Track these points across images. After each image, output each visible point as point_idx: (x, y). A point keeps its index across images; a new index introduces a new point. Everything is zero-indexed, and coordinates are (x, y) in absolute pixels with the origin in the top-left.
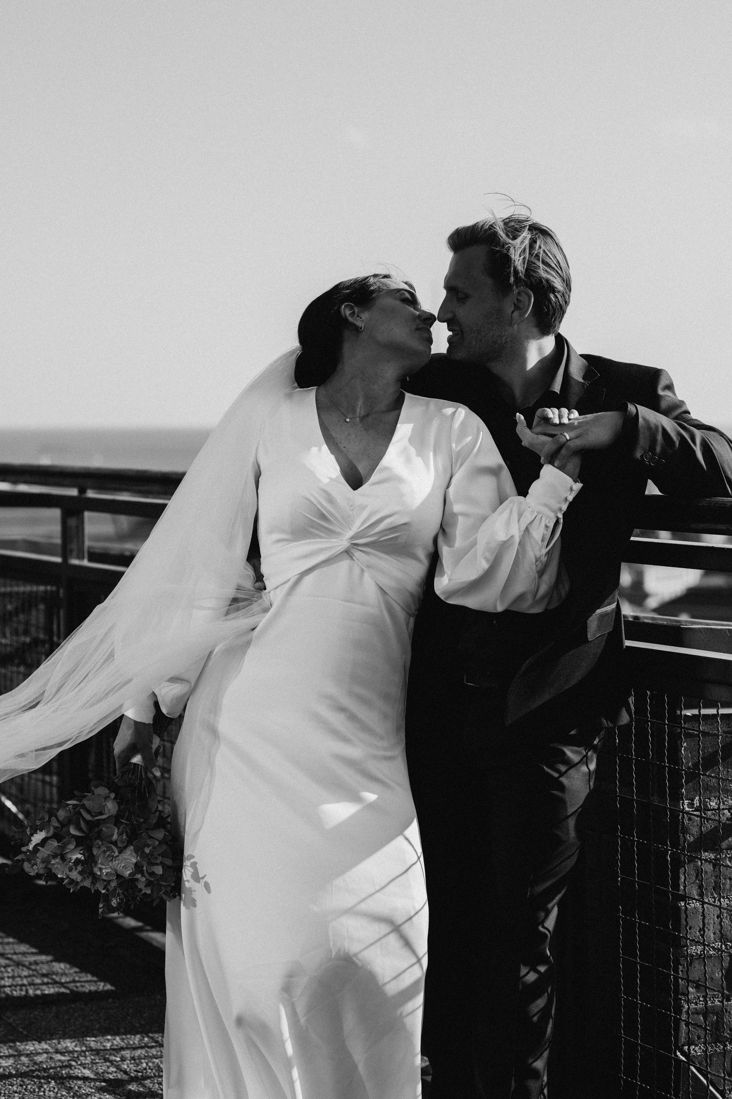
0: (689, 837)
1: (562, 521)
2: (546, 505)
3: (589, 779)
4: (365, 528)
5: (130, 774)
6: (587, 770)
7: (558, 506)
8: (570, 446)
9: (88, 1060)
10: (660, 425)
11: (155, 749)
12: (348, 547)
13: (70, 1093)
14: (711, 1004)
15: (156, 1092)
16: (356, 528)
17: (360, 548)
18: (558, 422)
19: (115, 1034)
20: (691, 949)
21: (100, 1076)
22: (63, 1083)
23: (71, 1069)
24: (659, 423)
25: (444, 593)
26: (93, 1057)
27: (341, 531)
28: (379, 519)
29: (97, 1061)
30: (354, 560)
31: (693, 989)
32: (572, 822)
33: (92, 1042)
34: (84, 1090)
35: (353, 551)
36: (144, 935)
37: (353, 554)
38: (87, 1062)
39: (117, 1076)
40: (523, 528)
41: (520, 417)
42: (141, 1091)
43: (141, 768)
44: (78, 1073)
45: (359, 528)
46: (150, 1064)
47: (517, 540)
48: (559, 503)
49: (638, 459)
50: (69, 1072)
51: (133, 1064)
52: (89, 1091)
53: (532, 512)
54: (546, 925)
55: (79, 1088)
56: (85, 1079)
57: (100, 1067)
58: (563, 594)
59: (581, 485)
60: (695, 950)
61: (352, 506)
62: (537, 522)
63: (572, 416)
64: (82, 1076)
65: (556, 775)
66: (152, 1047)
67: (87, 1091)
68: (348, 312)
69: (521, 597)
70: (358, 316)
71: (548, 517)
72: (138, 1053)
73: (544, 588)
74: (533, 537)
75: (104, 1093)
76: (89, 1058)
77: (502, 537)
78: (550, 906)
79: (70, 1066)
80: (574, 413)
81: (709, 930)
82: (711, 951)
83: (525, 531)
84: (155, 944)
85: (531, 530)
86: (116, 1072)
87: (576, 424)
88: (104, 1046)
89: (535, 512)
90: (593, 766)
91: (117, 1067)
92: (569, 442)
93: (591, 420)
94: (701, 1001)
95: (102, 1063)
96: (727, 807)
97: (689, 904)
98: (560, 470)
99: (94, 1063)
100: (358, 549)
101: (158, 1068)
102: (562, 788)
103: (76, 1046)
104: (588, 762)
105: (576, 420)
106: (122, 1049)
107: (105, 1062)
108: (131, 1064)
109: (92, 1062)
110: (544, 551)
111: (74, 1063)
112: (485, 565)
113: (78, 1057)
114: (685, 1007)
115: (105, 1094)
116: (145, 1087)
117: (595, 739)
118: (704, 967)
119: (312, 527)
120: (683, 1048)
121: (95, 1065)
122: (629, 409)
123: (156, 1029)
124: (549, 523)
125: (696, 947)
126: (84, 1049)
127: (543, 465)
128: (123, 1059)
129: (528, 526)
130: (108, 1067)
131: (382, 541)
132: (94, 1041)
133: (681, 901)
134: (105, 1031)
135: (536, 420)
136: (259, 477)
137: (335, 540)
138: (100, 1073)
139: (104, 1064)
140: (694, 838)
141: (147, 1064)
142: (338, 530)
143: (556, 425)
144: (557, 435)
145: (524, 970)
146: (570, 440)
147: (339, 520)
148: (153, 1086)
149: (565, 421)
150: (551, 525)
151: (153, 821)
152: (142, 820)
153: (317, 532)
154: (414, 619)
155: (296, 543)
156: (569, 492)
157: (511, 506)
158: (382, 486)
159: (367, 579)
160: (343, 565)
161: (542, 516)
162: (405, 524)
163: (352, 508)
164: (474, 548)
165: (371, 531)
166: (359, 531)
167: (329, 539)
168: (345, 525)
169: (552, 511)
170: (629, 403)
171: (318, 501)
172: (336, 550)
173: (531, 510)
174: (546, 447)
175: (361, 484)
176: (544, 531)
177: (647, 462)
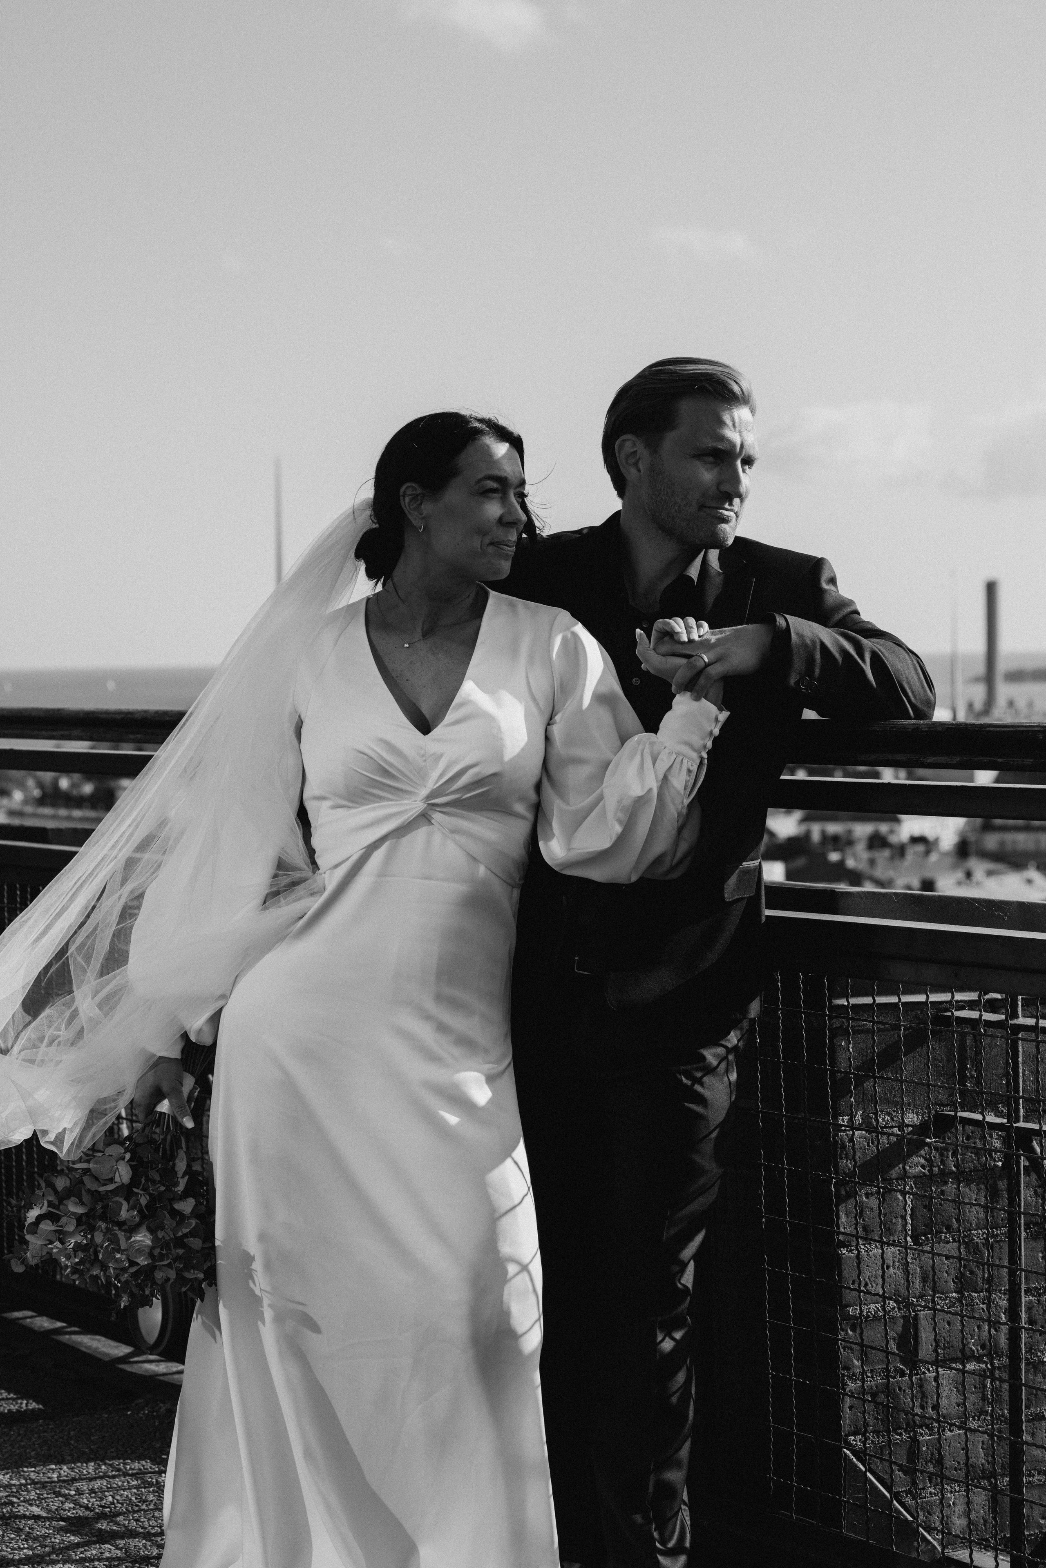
0: (851, 1163)
1: (706, 761)
2: (686, 743)
3: (730, 1093)
4: (442, 785)
7: (702, 743)
8: (712, 672)
9: (33, 1495)
10: (817, 639)
12: (424, 809)
13: (20, 1536)
14: (881, 1381)
15: (135, 1530)
16: (430, 785)
17: (438, 809)
18: (687, 640)
19: (61, 1462)
21: (55, 1513)
22: (7, 1524)
23: (13, 1506)
24: (814, 637)
25: (558, 865)
26: (38, 1492)
27: (412, 790)
28: (459, 771)
29: (45, 1496)
30: (433, 825)
31: (858, 1361)
33: (31, 1473)
34: (38, 1531)
35: (430, 813)
36: (65, 1338)
37: (431, 817)
38: (32, 1497)
39: (77, 1513)
40: (661, 776)
41: (639, 633)
42: (115, 1530)
43: (168, 1118)
44: (24, 1511)
45: (435, 784)
46: (118, 1497)
47: (655, 792)
48: (703, 738)
49: (792, 688)
50: (11, 1510)
51: (94, 1497)
52: (46, 1533)
53: (670, 753)
54: (683, 1280)
55: (31, 1528)
56: (36, 1518)
57: (52, 1504)
59: (728, 713)
61: (423, 756)
62: (677, 766)
63: (704, 631)
64: (30, 1514)
65: (691, 1083)
66: (114, 1477)
67: (43, 1532)
69: (659, 860)
71: (690, 759)
72: (97, 1484)
73: (684, 847)
74: (673, 786)
75: (66, 1534)
76: (33, 1493)
77: (637, 791)
79: (12, 1504)
80: (706, 627)
81: (877, 1285)
82: (880, 1311)
83: (663, 780)
84: (83, 1349)
85: (670, 778)
86: (74, 1508)
87: (713, 641)
88: (49, 1478)
89: (674, 753)
91: (74, 1502)
92: (710, 666)
93: (731, 636)
94: (869, 1377)
95: (53, 1498)
96: (897, 1125)
99: (43, 1499)
100: (436, 811)
101: (130, 1502)
103: (11, 1478)
104: (728, 1070)
105: (711, 636)
106: (74, 1480)
107: (57, 1497)
108: (91, 1497)
109: (38, 1498)
110: (687, 802)
111: (15, 1500)
112: (618, 829)
113: (17, 1491)
114: (848, 1385)
115: (68, 1535)
116: (119, 1525)
118: (885, 1326)
119: (374, 787)
120: (847, 1439)
121: (43, 1501)
122: (778, 623)
123: (114, 1454)
124: (692, 765)
126: (23, 1481)
128: (79, 1492)
129: (666, 773)
130: (62, 1503)
131: (466, 799)
132: (34, 1471)
133: (840, 1248)
134: (45, 1460)
135: (656, 635)
137: (406, 802)
138: (53, 1510)
139: (56, 1499)
141: (113, 1497)
142: (409, 789)
143: (683, 643)
145: (660, 1336)
146: (710, 664)
147: (407, 776)
148: (128, 1523)
149: (695, 636)
150: (695, 768)
151: (181, 1188)
152: (162, 1188)
153: (381, 793)
154: (519, 891)
155: (354, 811)
156: (714, 724)
157: (641, 747)
158: (461, 727)
159: (451, 846)
160: (421, 834)
161: (681, 758)
162: (494, 775)
163: (424, 758)
164: (600, 805)
165: (451, 787)
166: (435, 787)
167: (398, 801)
168: (418, 782)
169: (694, 750)
170: (777, 615)
171: (377, 753)
172: (409, 815)
173: (667, 751)
174: (680, 671)
175: (432, 727)
176: (686, 776)
177: (804, 688)
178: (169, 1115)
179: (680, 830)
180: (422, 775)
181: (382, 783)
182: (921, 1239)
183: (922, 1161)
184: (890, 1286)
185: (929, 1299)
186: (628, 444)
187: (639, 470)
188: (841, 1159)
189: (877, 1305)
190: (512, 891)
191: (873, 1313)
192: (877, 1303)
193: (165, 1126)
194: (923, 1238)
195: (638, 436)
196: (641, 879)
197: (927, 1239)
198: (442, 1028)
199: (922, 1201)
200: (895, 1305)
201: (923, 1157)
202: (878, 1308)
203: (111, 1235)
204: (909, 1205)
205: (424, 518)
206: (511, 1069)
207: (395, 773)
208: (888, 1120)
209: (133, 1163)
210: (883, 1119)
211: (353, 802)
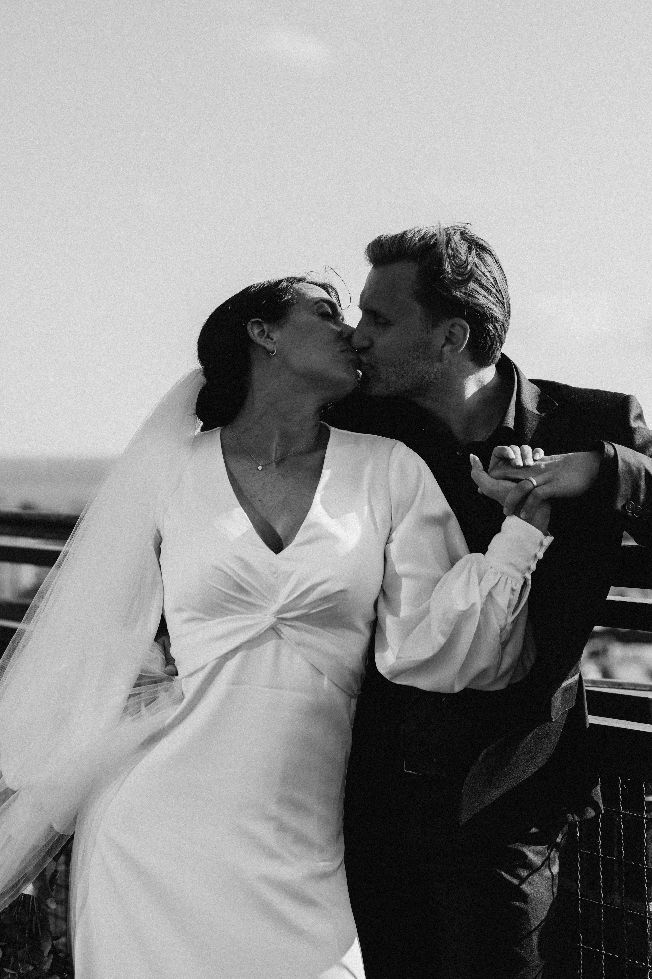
1: (530, 582)
2: (511, 564)
3: (553, 885)
4: (292, 600)
5: (20, 908)
6: (549, 873)
7: (526, 565)
8: (537, 494)
10: (643, 468)
11: (50, 875)
12: (274, 623)
16: (281, 600)
17: (287, 623)
18: (522, 465)
24: (641, 466)
25: (388, 673)
27: (264, 604)
28: (311, 586)
30: (282, 639)
32: (535, 937)
35: (279, 627)
37: (281, 631)
40: (485, 593)
41: (474, 459)
43: (33, 899)
45: (287, 598)
47: (479, 607)
48: (528, 561)
49: (619, 511)
53: (496, 573)
58: (528, 666)
59: (552, 538)
61: (274, 573)
62: (501, 585)
63: (538, 457)
65: (516, 882)
68: (256, 331)
69: (483, 673)
70: (268, 336)
71: (514, 578)
73: (507, 661)
74: (497, 604)
77: (461, 605)
80: (540, 453)
83: (487, 597)
85: (494, 595)
87: (543, 466)
89: (499, 573)
90: (556, 869)
92: (537, 488)
93: (561, 462)
98: (527, 522)
100: (286, 625)
102: (524, 897)
104: (551, 864)
105: (542, 461)
110: (511, 619)
112: (441, 640)
117: (558, 836)
119: (227, 601)
122: (606, 450)
124: (516, 585)
127: (506, 516)
129: (491, 591)
131: (314, 614)
135: (493, 460)
136: (160, 543)
137: (257, 615)
142: (260, 603)
143: (519, 467)
144: (522, 480)
146: (537, 487)
147: (260, 592)
149: (530, 462)
150: (518, 588)
151: (47, 966)
152: (31, 968)
153: (235, 607)
154: (356, 700)
155: (211, 622)
156: (539, 548)
157: (468, 566)
158: (310, 547)
159: (298, 659)
160: (270, 646)
161: (506, 577)
162: (341, 591)
163: (275, 576)
164: (427, 618)
165: (301, 603)
166: (285, 603)
167: (249, 614)
168: (268, 597)
169: (519, 571)
170: (605, 443)
171: (233, 570)
172: (260, 628)
173: (493, 571)
174: (509, 494)
175: (284, 546)
176: (510, 596)
177: (629, 513)
179: (504, 645)
180: (273, 591)
181: (235, 598)
190: (350, 701)
193: (30, 908)
196: (466, 691)
198: (282, 827)
206: (343, 867)
207: (248, 589)
211: (207, 614)
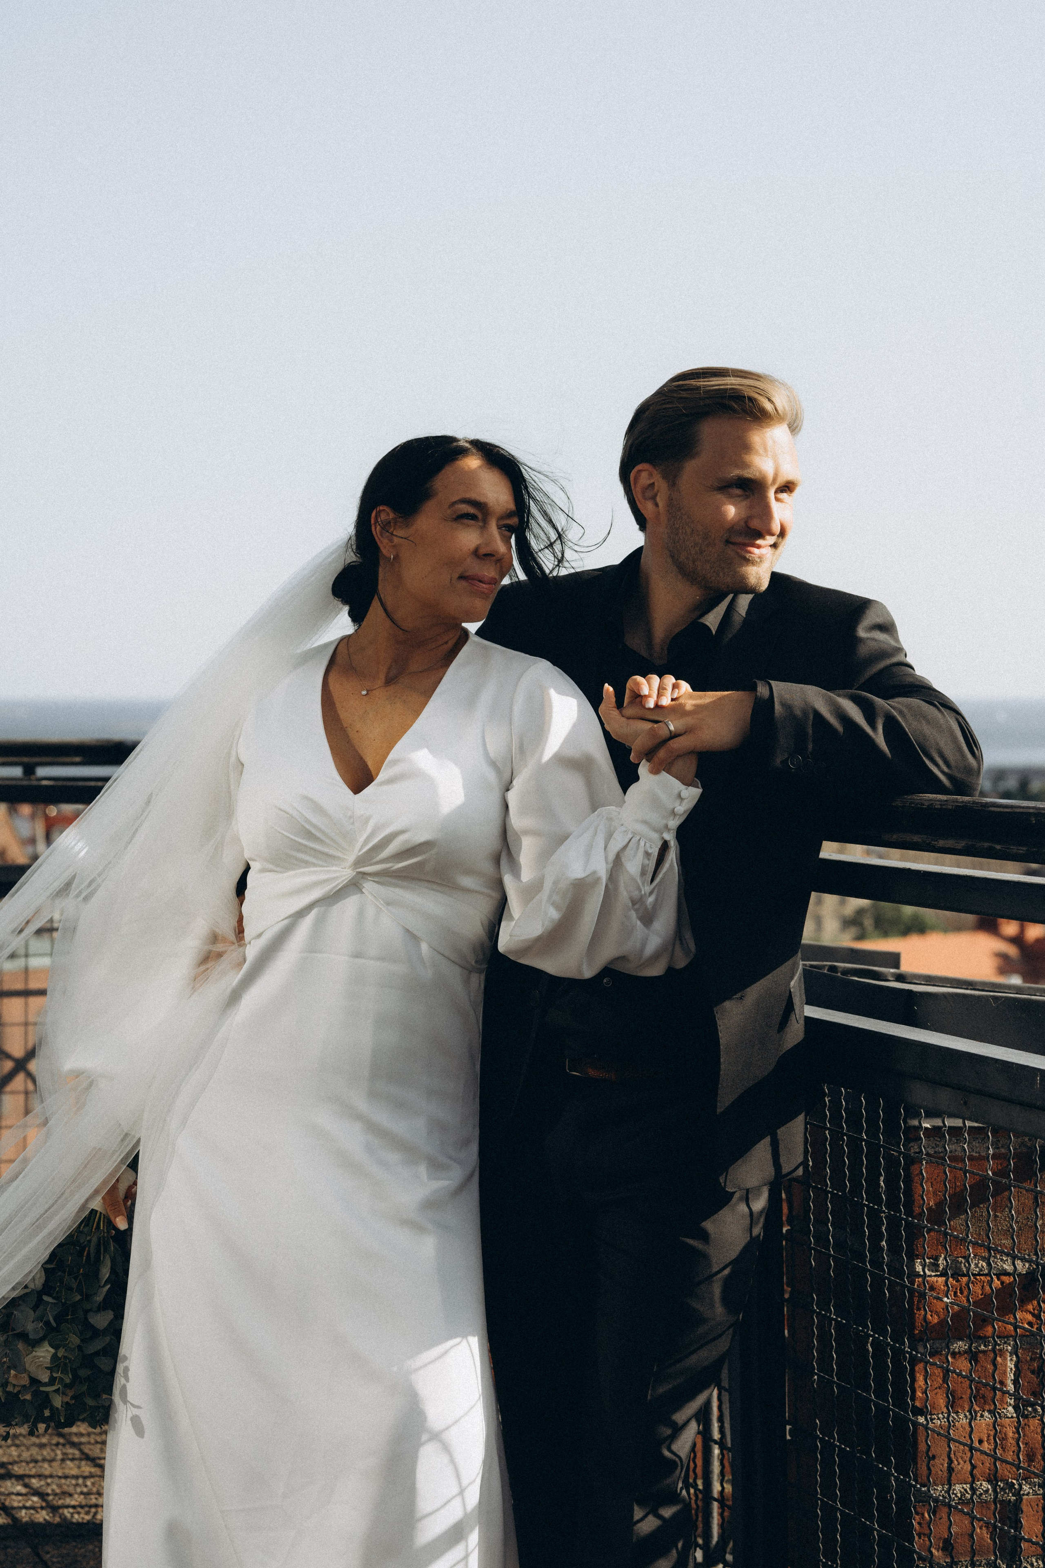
0: (931, 1316)
1: (672, 845)
2: (645, 822)
4: (368, 852)
7: (664, 823)
10: (811, 710)
12: (353, 878)
16: (358, 850)
17: (369, 878)
18: (654, 704)
20: (935, 1489)
24: (809, 707)
27: (340, 855)
28: (389, 836)
30: (365, 896)
31: (938, 1551)
35: (360, 882)
37: (362, 887)
40: (612, 856)
41: (608, 690)
47: (603, 874)
48: (666, 819)
49: (780, 766)
53: (626, 832)
54: (674, 1447)
59: (700, 791)
60: (941, 1492)
61: (350, 817)
62: (632, 847)
63: (679, 693)
71: (650, 840)
74: (627, 870)
77: (578, 873)
78: (680, 1417)
80: (684, 687)
83: (614, 861)
85: (623, 859)
87: (685, 707)
89: (630, 832)
92: (674, 735)
97: (932, 1420)
100: (367, 880)
105: (685, 700)
110: (645, 889)
112: (554, 915)
119: (298, 851)
122: (760, 689)
124: (651, 849)
125: (943, 1487)
129: (619, 854)
131: (397, 870)
133: (919, 1415)
135: (626, 695)
137: (334, 868)
140: (939, 1318)
142: (336, 853)
143: (650, 708)
144: (656, 721)
145: (638, 1513)
149: (668, 700)
150: (655, 851)
151: (99, 1298)
152: (79, 1297)
153: (308, 858)
154: (482, 976)
155: (281, 875)
156: (678, 802)
158: (395, 787)
160: (352, 904)
161: (638, 838)
163: (351, 820)
165: (378, 856)
166: (361, 854)
167: (326, 867)
168: (343, 846)
169: (655, 830)
170: (759, 680)
171: (299, 812)
172: (334, 884)
173: (623, 829)
175: (364, 786)
176: (643, 859)
177: (793, 769)
178: (101, 1213)
180: (349, 839)
181: (306, 846)
182: (1027, 1410)
183: (1030, 1317)
184: (983, 1464)
185: (1034, 1482)
186: (645, 474)
187: (657, 505)
188: (919, 1309)
189: (964, 1486)
190: (469, 978)
191: (959, 1495)
192: (965, 1484)
193: (95, 1225)
194: (1030, 1409)
195: (654, 466)
197: (1035, 1410)
199: (1030, 1365)
200: (990, 1487)
201: (1030, 1312)
202: (966, 1490)
203: (9, 1350)
204: (1011, 1369)
205: (394, 546)
207: (318, 834)
208: (983, 1267)
209: (49, 1266)
210: (977, 1265)
211: (278, 866)
